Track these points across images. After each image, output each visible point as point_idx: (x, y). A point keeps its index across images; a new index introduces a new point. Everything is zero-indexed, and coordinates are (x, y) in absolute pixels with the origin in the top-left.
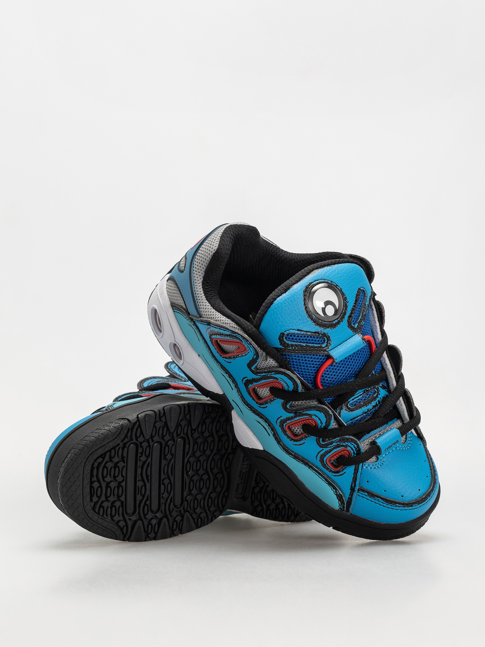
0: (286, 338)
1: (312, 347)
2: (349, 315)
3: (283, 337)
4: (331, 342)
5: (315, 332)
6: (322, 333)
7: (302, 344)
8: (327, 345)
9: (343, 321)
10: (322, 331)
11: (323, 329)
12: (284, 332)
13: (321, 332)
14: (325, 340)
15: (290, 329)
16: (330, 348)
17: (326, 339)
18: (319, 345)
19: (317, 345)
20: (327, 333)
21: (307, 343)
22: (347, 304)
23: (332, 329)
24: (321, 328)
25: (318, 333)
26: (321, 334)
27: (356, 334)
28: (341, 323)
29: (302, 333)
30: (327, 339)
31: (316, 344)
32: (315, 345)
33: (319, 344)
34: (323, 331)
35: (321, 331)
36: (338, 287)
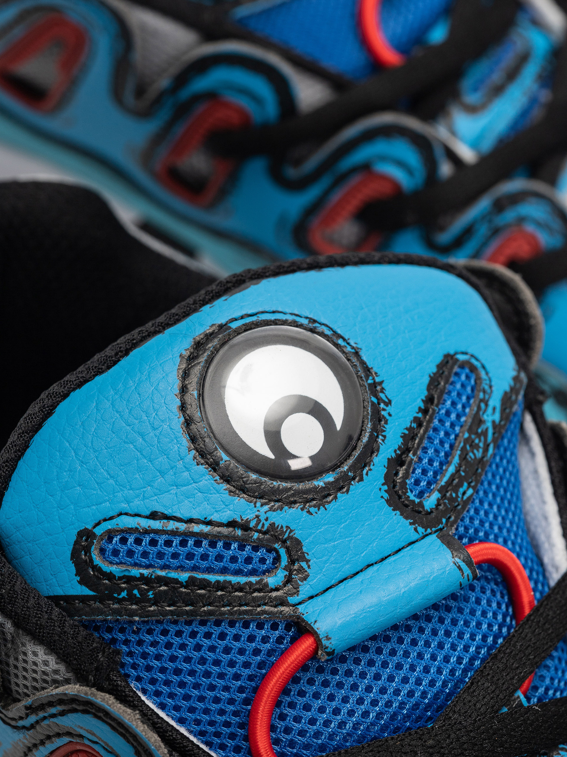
0: (102, 551)
1: (219, 586)
2: (394, 455)
3: (87, 550)
4: (309, 567)
5: (232, 524)
6: (263, 524)
7: (173, 575)
8: (288, 580)
9: (361, 479)
10: (262, 518)
11: (266, 508)
12: (94, 527)
13: (257, 524)
14: (277, 559)
15: (120, 514)
16: (305, 589)
17: (283, 552)
18: (253, 579)
19: (242, 580)
20: (287, 527)
21: (195, 568)
22: (384, 410)
23: (309, 512)
24: (258, 504)
25: (245, 527)
26: (259, 531)
27: (430, 534)
28: (356, 488)
29: (172, 525)
30: (288, 552)
31: (238, 572)
32: (234, 579)
33: (253, 572)
34: (267, 519)
35: (257, 517)
36: (340, 342)
